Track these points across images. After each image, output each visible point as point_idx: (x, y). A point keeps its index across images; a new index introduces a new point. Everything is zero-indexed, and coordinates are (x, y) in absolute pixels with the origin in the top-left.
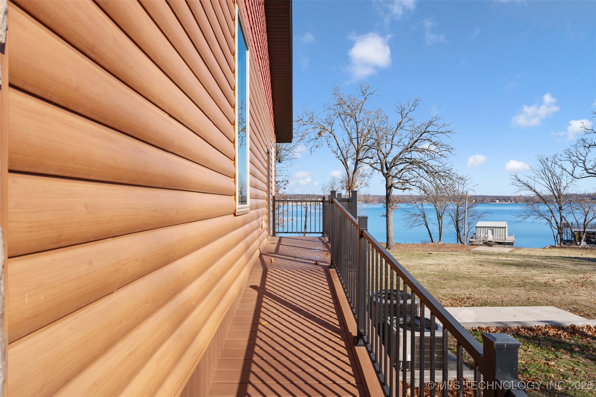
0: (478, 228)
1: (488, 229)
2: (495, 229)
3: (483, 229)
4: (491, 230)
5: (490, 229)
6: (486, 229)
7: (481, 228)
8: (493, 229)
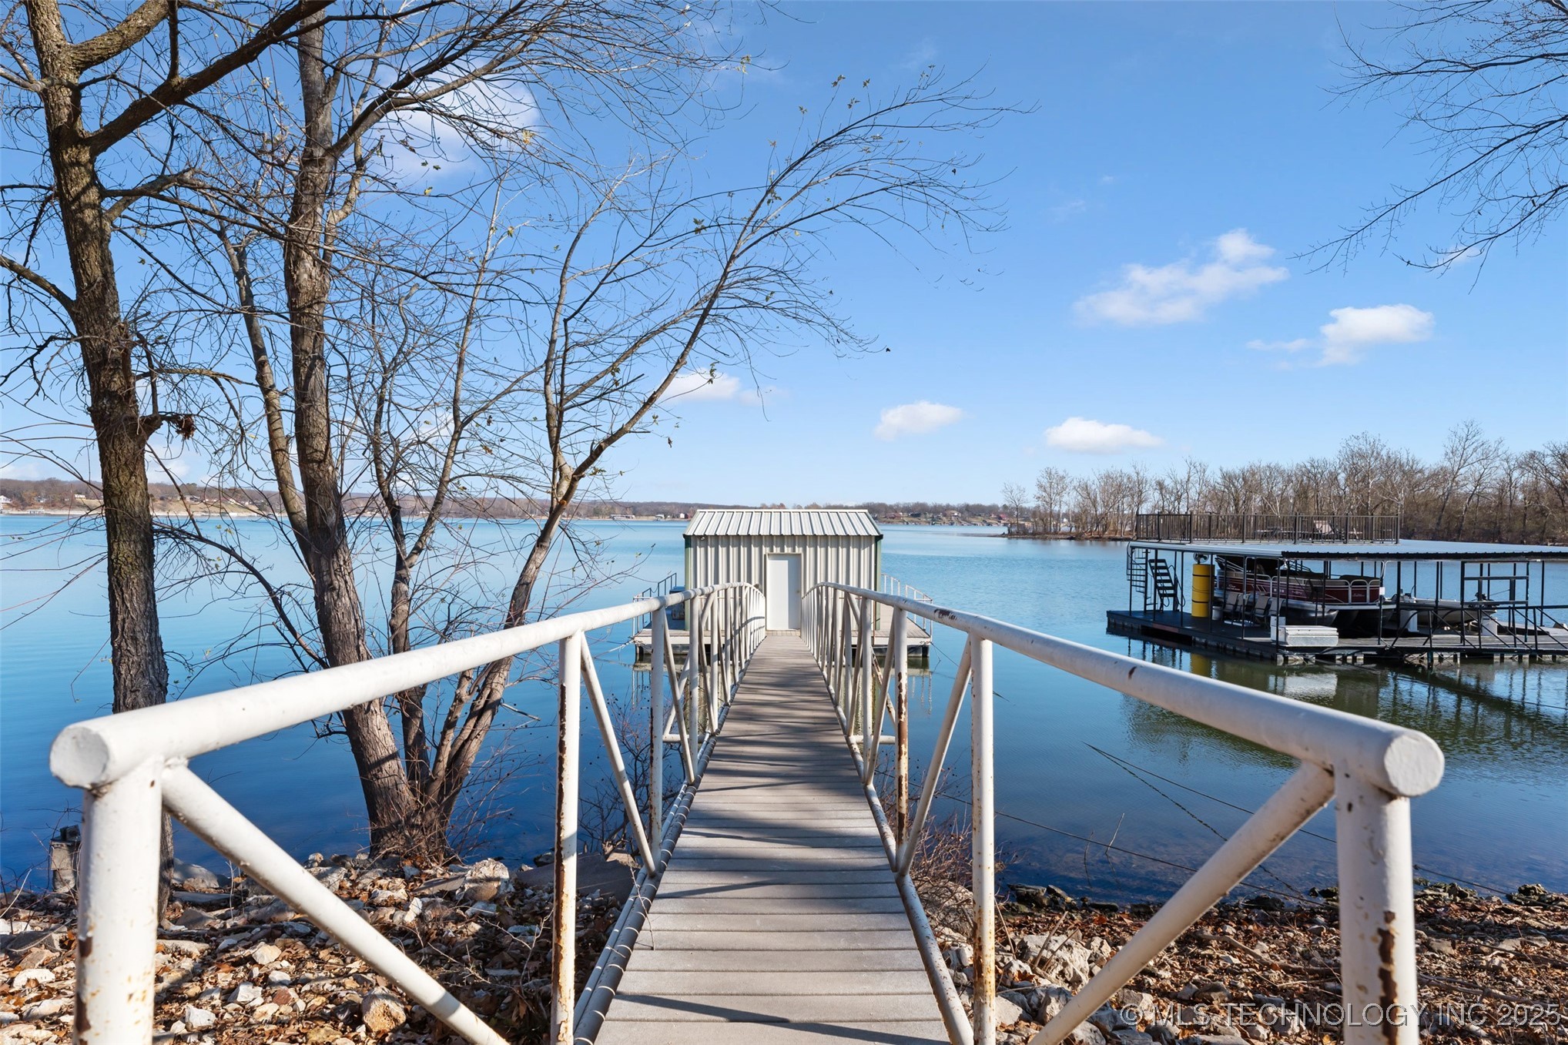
0: (700, 551)
1: (766, 550)
2: (810, 551)
3: (733, 551)
4: (785, 563)
5: (781, 556)
6: (755, 550)
7: (722, 551)
8: (799, 550)
